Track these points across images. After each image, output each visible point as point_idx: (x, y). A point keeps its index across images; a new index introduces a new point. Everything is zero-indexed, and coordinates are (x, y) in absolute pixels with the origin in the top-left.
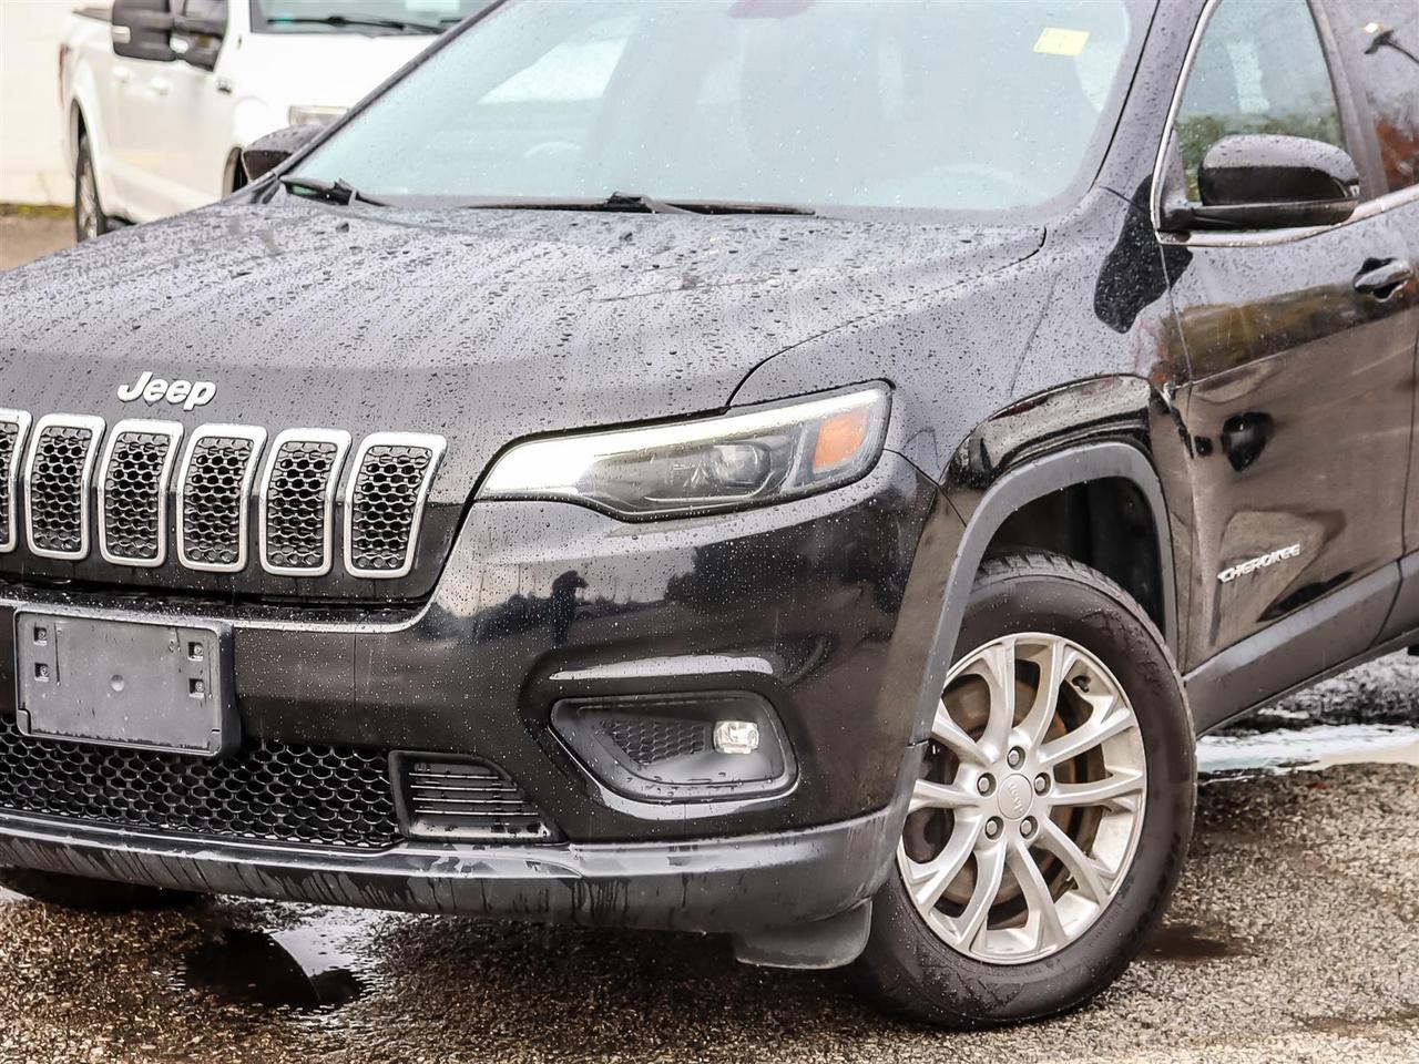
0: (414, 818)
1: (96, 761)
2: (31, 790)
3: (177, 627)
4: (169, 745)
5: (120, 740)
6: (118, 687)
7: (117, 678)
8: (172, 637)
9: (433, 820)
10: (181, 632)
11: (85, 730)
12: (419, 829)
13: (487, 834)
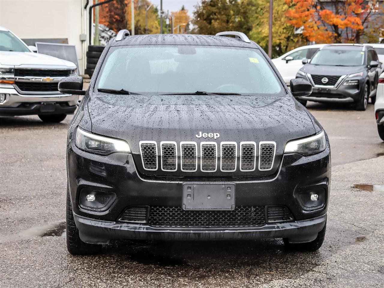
0: (268, 219)
1: (194, 214)
2: (175, 222)
3: (225, 184)
4: (221, 209)
5: (209, 209)
6: (209, 198)
7: (209, 196)
8: (223, 186)
9: (271, 219)
10: (226, 185)
11: (200, 207)
12: (270, 221)
13: (282, 221)
